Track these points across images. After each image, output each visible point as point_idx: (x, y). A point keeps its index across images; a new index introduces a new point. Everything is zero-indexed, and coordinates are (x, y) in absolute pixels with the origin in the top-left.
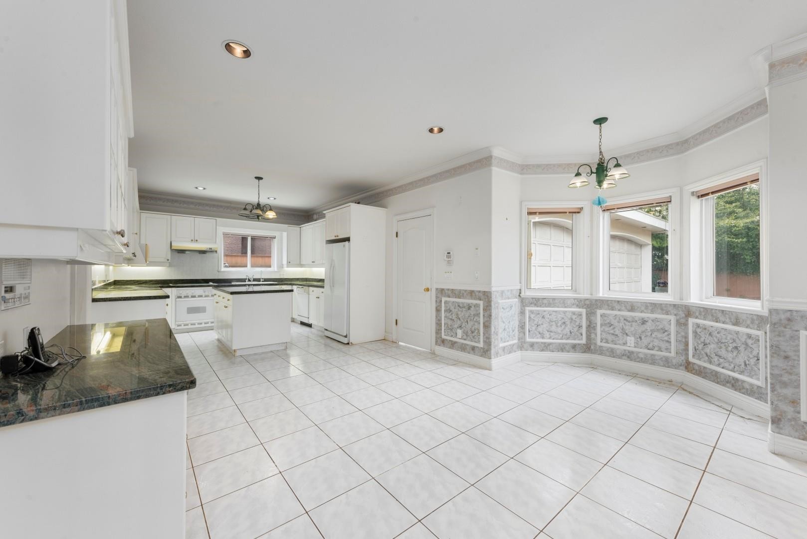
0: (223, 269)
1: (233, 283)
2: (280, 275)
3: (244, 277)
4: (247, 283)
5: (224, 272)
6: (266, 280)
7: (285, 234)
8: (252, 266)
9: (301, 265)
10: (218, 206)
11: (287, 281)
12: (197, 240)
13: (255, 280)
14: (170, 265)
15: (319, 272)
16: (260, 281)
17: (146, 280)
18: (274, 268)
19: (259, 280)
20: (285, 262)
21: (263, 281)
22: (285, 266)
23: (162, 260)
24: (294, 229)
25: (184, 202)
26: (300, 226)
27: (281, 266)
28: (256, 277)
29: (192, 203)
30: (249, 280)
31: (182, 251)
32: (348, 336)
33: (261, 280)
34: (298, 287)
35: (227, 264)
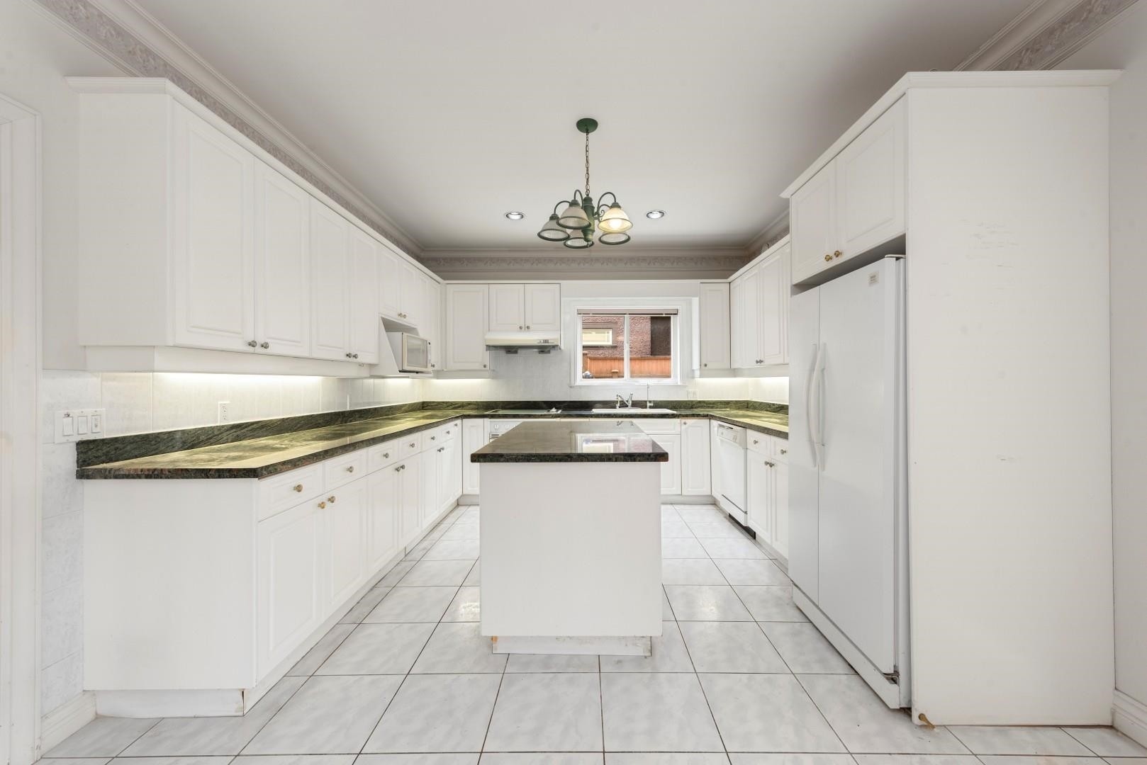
0: (580, 381)
1: (595, 411)
2: (688, 393)
3: (613, 398)
4: (618, 411)
5: (580, 387)
6: (657, 405)
7: (696, 301)
8: (633, 375)
9: (734, 372)
10: (568, 259)
11: (702, 407)
12: (528, 328)
13: (636, 404)
14: (495, 375)
15: (774, 388)
16: (645, 407)
17: (463, 402)
18: (676, 378)
19: (642, 404)
20: (696, 366)
21: (651, 407)
22: (697, 373)
23: (478, 366)
24: (715, 288)
25: (515, 260)
26: (729, 280)
27: (689, 375)
28: (639, 397)
29: (527, 260)
30: (623, 405)
31: (511, 349)
32: (902, 678)
33: (648, 404)
34: (720, 426)
35: (588, 373)
